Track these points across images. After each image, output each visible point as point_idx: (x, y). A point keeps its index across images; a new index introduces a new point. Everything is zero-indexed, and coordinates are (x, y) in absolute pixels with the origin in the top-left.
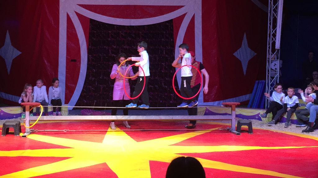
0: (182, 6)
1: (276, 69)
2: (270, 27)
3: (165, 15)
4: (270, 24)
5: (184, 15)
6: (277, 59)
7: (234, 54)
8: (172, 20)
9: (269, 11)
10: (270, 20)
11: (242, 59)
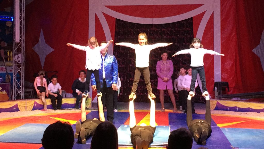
0: (201, 5)
5: (204, 13)
7: (253, 51)
8: (192, 18)
11: (260, 55)
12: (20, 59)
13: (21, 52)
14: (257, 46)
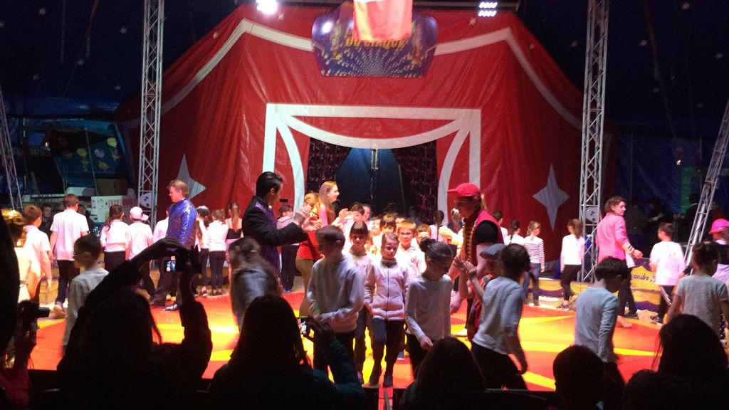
0: (451, 121)
1: (594, 219)
2: (585, 154)
3: (424, 134)
4: (585, 149)
5: (454, 134)
6: (597, 204)
7: (534, 196)
8: (435, 142)
9: (583, 131)
10: (585, 144)
11: (547, 205)
12: (149, 201)
13: (151, 189)
14: (542, 188)
